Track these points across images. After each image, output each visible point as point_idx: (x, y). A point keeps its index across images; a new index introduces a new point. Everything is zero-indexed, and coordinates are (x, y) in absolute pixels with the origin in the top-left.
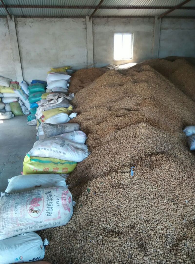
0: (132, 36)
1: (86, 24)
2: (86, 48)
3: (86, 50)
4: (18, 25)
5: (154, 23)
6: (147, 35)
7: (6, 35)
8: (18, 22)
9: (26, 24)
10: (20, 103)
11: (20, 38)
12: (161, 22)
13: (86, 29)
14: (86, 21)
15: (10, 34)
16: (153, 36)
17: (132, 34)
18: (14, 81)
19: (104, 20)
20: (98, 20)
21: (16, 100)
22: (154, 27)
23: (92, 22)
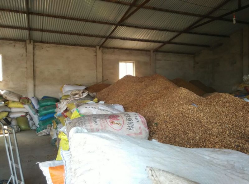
0: (134, 64)
1: (96, 52)
2: (96, 70)
3: (96, 72)
4: (35, 48)
5: (150, 55)
6: (146, 63)
7: (22, 56)
8: (36, 46)
9: (43, 48)
10: (28, 118)
11: (36, 59)
12: (156, 55)
13: (96, 56)
14: (96, 49)
15: (27, 55)
16: (150, 65)
17: (134, 62)
18: (24, 97)
19: (111, 50)
20: (106, 50)
21: (24, 114)
22: (150, 58)
23: (101, 51)
